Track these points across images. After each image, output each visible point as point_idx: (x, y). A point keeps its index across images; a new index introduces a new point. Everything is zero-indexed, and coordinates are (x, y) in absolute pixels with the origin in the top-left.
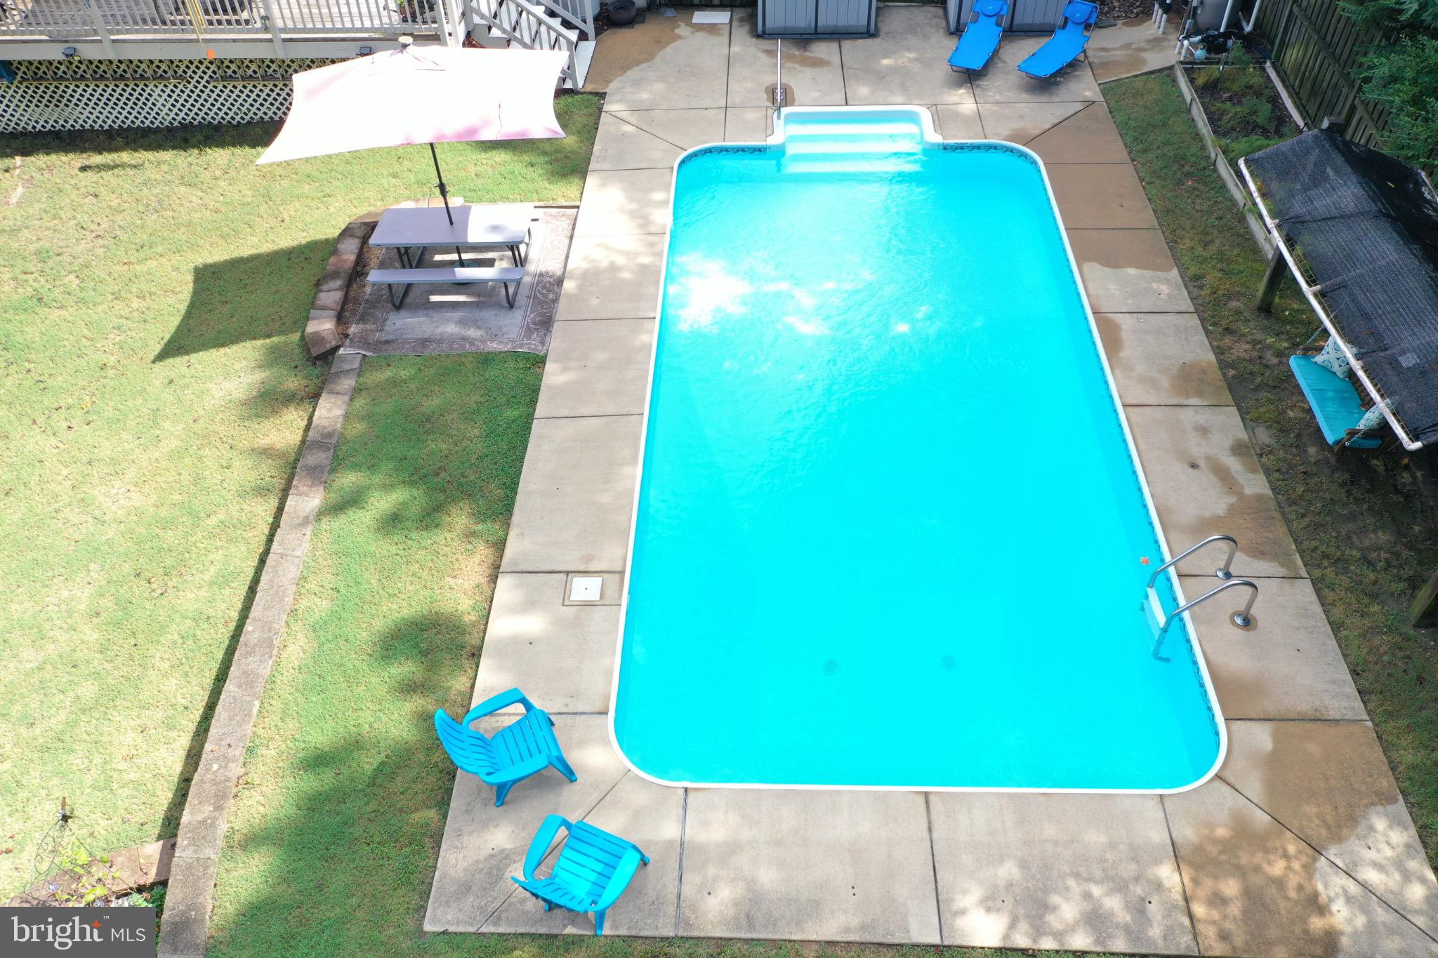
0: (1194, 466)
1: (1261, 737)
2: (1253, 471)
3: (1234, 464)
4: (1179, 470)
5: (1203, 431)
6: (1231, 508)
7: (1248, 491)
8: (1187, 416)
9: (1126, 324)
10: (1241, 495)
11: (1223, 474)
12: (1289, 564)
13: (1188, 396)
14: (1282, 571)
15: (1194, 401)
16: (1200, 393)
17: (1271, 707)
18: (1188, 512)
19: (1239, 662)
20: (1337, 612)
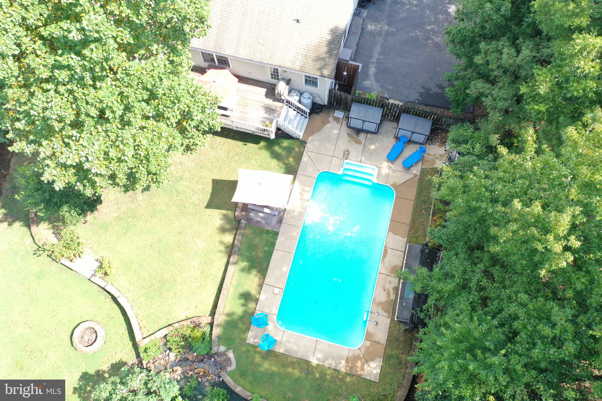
0: (384, 290)
1: (368, 343)
2: (394, 294)
3: (391, 291)
4: (382, 290)
5: (390, 282)
6: (386, 301)
7: (391, 298)
8: (389, 278)
9: (390, 251)
10: (389, 298)
11: (388, 293)
12: (389, 315)
13: (392, 273)
14: (387, 316)
15: (392, 275)
16: (394, 273)
17: (372, 339)
18: (378, 300)
19: (372, 330)
20: (392, 325)
